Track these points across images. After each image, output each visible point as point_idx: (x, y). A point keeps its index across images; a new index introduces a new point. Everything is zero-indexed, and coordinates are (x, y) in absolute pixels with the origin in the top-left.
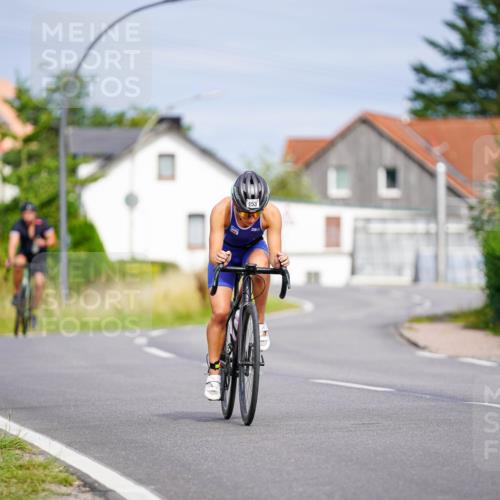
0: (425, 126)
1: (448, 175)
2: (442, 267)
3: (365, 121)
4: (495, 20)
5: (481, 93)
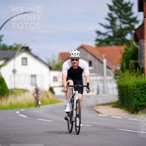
0: (100, 48)
1: (107, 63)
2: (105, 90)
3: (82, 47)
4: (120, 17)
5: (116, 38)
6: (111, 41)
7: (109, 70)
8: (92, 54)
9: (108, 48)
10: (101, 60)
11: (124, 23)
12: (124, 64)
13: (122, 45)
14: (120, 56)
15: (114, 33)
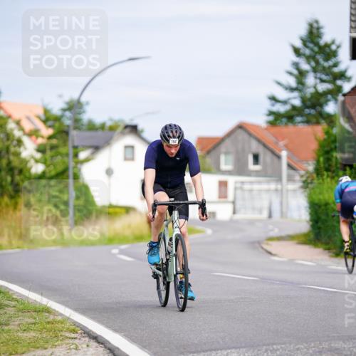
0: (275, 130)
1: (288, 158)
2: (284, 210)
3: (241, 127)
4: (315, 70)
5: (307, 111)
6: (298, 115)
7: (292, 172)
8: (259, 141)
9: (291, 128)
10: (277, 152)
11: (322, 81)
12: (321, 159)
13: (318, 123)
14: (315, 146)
15: (303, 100)
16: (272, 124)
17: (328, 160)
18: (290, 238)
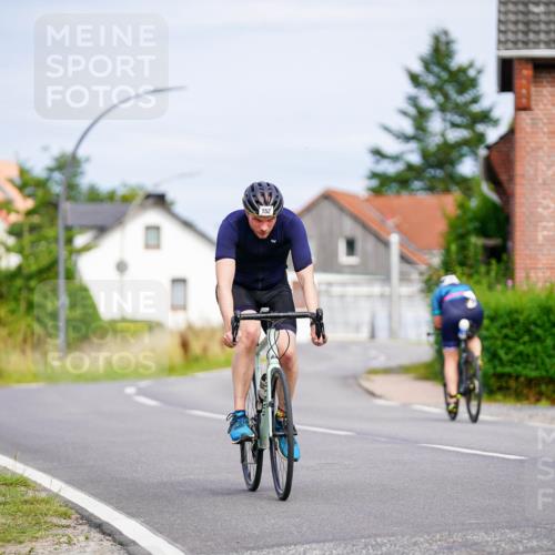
0: (381, 201)
1: (402, 244)
3: (327, 197)
4: (442, 108)
5: (432, 172)
6: (416, 179)
7: (407, 267)
8: (356, 219)
9: (405, 198)
10: (383, 234)
11: (454, 125)
12: (454, 247)
13: (447, 191)
14: (442, 226)
15: (425, 154)
16: (376, 192)
17: (463, 248)
18: (403, 370)
